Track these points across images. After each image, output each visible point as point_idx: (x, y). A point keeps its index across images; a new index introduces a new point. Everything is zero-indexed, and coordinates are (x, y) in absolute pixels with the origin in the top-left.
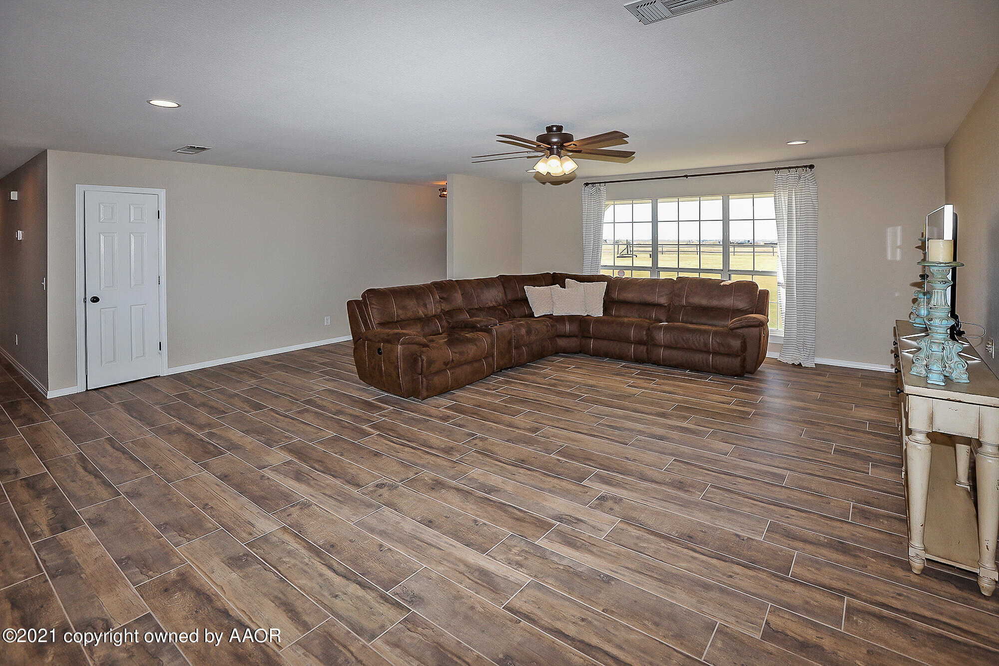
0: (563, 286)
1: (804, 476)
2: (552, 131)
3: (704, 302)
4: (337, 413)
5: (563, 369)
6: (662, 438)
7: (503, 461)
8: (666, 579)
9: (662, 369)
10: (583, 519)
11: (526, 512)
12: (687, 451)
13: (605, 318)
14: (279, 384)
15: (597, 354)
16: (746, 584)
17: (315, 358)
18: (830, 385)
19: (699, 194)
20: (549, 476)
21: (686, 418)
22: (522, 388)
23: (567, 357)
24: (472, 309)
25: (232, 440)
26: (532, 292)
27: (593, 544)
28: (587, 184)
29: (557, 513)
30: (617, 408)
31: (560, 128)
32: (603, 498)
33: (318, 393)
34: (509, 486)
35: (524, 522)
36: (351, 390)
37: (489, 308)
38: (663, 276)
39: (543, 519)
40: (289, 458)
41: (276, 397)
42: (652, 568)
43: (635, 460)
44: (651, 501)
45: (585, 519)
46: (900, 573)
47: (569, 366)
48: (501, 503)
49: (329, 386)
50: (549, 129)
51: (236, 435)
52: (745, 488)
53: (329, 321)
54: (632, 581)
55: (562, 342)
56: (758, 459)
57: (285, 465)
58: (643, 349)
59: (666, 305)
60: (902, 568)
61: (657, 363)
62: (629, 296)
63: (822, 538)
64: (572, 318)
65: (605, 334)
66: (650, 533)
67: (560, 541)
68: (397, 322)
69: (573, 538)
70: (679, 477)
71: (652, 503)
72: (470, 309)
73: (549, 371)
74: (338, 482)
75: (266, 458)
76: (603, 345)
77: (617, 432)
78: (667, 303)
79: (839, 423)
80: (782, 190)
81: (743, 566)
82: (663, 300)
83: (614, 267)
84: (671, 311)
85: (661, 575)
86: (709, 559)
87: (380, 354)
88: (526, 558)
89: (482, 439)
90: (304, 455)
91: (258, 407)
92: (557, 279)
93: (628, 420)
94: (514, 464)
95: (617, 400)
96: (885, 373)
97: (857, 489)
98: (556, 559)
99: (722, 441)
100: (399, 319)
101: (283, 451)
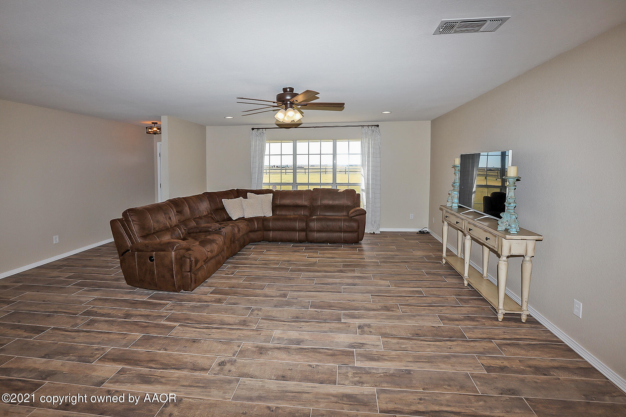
0: (245, 197)
1: (428, 289)
2: (287, 91)
3: (331, 202)
4: (127, 316)
5: (261, 253)
6: (354, 285)
7: (285, 320)
8: (430, 360)
9: (315, 245)
10: (363, 342)
11: (331, 349)
12: (372, 289)
13: (274, 216)
14: (40, 304)
15: (274, 241)
16: (458, 349)
17: (55, 273)
18: (394, 241)
19: (321, 139)
20: (320, 322)
21: (354, 271)
22: (248, 270)
23: (257, 245)
24: (196, 218)
25: (38, 369)
26: (227, 203)
27: (383, 355)
28: (253, 129)
29: (348, 344)
30: (315, 272)
31: (292, 89)
32: (360, 327)
33: (90, 303)
34: (306, 336)
35: (336, 355)
36: (120, 295)
37: (204, 216)
38: (300, 188)
39: (345, 350)
40: (120, 367)
41: (49, 316)
42: (419, 357)
43: (353, 301)
44: (383, 321)
45: (364, 342)
46: (496, 323)
47: (263, 250)
48: (312, 348)
49: (96, 295)
50: (285, 90)
51: (39, 363)
52: (413, 301)
53: (58, 239)
54: (418, 368)
55: (252, 235)
56: (404, 286)
57: (122, 374)
58: (303, 234)
59: (308, 206)
60: (494, 320)
61: (312, 242)
62: (287, 201)
63: (461, 317)
64: (257, 219)
65: (280, 227)
66: (400, 338)
67: (366, 360)
68: (154, 233)
69: (370, 355)
70: (382, 304)
71: (384, 322)
72: (194, 218)
73: (253, 255)
74: (185, 373)
75: (94, 374)
76: (278, 234)
77: (329, 286)
78: (309, 205)
79: (415, 260)
80: (365, 138)
81: (450, 341)
82: (306, 203)
83: (270, 184)
84: (312, 209)
85: (426, 359)
86: (435, 343)
87: (152, 261)
88: (360, 377)
89: (260, 310)
90: (132, 360)
91: (38, 330)
92: (241, 193)
93: (328, 278)
94: (295, 321)
95: (310, 267)
96: (408, 232)
97: (450, 290)
98: (374, 371)
99: (381, 279)
100: (155, 231)
101: (106, 363)
